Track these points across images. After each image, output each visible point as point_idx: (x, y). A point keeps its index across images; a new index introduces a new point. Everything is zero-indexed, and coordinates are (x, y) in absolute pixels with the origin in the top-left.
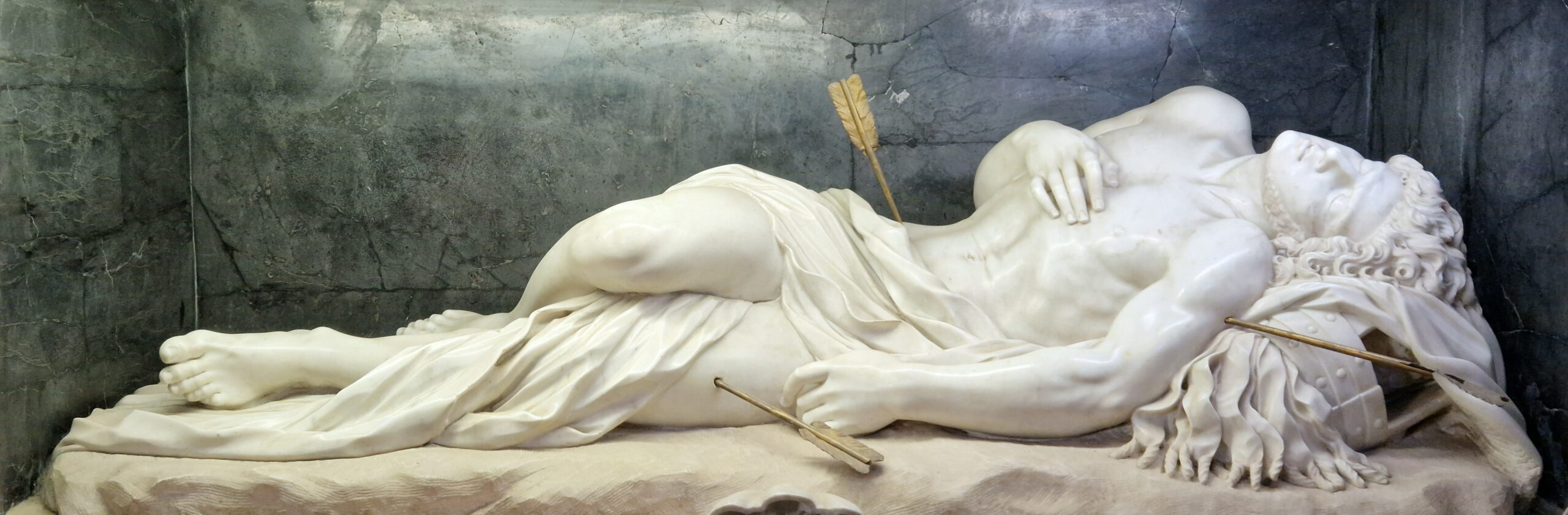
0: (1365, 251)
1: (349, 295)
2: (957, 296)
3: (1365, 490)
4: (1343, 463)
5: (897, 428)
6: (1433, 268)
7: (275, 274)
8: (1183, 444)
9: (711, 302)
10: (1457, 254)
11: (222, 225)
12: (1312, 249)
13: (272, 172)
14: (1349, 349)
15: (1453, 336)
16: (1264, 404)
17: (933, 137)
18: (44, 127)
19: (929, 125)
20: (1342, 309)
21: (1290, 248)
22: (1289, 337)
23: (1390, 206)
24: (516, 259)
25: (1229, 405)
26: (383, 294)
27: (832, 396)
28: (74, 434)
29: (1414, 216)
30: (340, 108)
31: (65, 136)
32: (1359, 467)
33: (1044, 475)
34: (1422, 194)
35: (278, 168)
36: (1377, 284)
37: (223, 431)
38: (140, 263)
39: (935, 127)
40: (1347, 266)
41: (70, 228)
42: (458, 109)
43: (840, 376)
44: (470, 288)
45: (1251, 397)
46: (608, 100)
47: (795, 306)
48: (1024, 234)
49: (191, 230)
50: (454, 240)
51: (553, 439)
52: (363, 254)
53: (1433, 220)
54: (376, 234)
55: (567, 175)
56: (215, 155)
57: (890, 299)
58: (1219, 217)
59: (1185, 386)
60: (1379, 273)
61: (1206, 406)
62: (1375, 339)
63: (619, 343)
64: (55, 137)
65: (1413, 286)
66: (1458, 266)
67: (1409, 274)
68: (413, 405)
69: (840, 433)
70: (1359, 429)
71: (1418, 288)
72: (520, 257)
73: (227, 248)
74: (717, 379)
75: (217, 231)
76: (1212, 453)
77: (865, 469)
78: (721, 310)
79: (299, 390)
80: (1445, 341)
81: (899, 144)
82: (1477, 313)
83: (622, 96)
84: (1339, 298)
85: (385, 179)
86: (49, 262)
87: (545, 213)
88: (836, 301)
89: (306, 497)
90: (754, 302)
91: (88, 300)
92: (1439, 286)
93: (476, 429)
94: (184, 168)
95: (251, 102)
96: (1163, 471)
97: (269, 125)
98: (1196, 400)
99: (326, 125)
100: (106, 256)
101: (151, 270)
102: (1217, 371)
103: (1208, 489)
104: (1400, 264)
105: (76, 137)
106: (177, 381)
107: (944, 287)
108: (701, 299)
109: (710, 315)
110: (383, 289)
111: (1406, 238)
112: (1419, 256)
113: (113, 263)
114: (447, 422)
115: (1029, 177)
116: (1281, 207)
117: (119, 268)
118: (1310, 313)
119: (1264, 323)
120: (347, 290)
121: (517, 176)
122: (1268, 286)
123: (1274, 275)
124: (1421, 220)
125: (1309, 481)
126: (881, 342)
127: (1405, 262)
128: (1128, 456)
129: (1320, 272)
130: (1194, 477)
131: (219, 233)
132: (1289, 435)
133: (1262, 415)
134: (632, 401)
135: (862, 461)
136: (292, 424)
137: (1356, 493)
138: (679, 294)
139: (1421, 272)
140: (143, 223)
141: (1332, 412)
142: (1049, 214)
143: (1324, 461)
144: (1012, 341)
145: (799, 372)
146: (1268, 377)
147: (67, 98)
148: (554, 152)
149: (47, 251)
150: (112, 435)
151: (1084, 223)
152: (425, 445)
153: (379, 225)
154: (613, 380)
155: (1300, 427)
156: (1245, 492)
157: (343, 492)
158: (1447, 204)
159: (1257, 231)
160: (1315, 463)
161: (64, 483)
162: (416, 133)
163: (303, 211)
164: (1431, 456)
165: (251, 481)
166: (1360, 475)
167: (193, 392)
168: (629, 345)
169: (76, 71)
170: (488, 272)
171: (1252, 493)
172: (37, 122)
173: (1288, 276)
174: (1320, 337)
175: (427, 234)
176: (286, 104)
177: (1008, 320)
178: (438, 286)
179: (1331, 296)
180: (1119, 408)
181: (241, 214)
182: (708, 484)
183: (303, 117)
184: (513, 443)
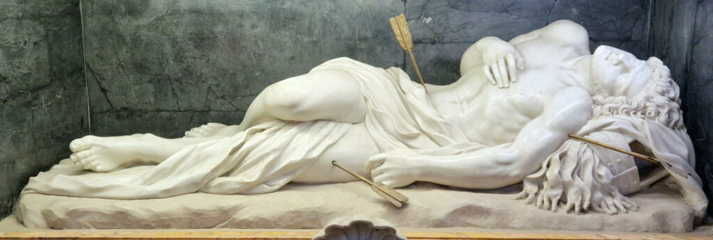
0: (633, 103)
1: (163, 113)
2: (448, 122)
3: (626, 215)
4: (617, 202)
5: (417, 184)
6: (664, 111)
7: (127, 103)
8: (546, 192)
9: (331, 125)
10: (676, 105)
11: (100, 79)
12: (610, 102)
13: (124, 54)
14: (622, 150)
15: (671, 143)
16: (583, 175)
17: (443, 40)
18: (9, 39)
19: (441, 34)
20: (621, 131)
21: (600, 101)
22: (596, 144)
23: (646, 82)
24: (244, 96)
25: (567, 175)
26: (179, 113)
27: (387, 170)
28: (29, 185)
29: (656, 87)
30: (157, 23)
31: (20, 42)
32: (625, 203)
33: (481, 207)
34: (661, 77)
35: (127, 52)
36: (637, 119)
37: (100, 185)
38: (60, 100)
39: (444, 35)
40: (625, 110)
41: (24, 86)
42: (214, 24)
43: (391, 160)
44: (221, 111)
45: (578, 171)
46: (286, 20)
47: (372, 126)
48: (479, 92)
49: (85, 82)
50: (213, 87)
51: (256, 190)
52: (170, 94)
53: (665, 89)
54: (176, 85)
55: (267, 56)
56: (96, 45)
57: (417, 122)
58: (569, 85)
59: (548, 166)
60: (639, 114)
61: (557, 176)
62: (636, 145)
63: (287, 145)
64: (15, 43)
65: (654, 120)
66: (676, 110)
67: (653, 114)
68: (191, 173)
69: (390, 187)
70: (626, 186)
71: (656, 121)
72: (245, 96)
73: (103, 90)
74: (333, 161)
75: (98, 81)
76: (559, 197)
77: (399, 205)
78: (337, 127)
79: (138, 163)
80: (667, 146)
81: (427, 43)
82: (684, 132)
83: (293, 18)
84: (620, 126)
85: (179, 58)
86: (15, 104)
87: (257, 75)
88: (391, 125)
89: (140, 217)
90: (353, 124)
91: (35, 120)
92: (666, 120)
93: (219, 185)
94: (81, 51)
95: (113, 20)
96: (536, 205)
97: (122, 31)
98: (552, 173)
99: (150, 31)
100: (43, 98)
101: (66, 102)
102: (563, 159)
103: (555, 214)
104: (649, 110)
105: (25, 43)
106: (79, 160)
107: (442, 117)
108: (326, 124)
109: (330, 132)
110: (180, 111)
111: (652, 98)
112: (658, 106)
113: (47, 101)
114: (206, 181)
115: (483, 64)
116: (597, 81)
117: (50, 103)
118: (607, 132)
119: (586, 137)
120: (162, 111)
121: (243, 57)
122: (589, 119)
123: (592, 114)
124: (659, 89)
125: (601, 210)
126: (412, 143)
127: (651, 109)
128: (521, 198)
129: (612, 114)
130: (549, 209)
131: (99, 83)
132: (594, 189)
133: (582, 180)
134: (293, 172)
135: (398, 200)
136: (133, 182)
137: (622, 216)
138: (316, 121)
139: (658, 114)
140: (61, 81)
141: (614, 178)
142: (492, 83)
143: (609, 201)
144: (472, 143)
145: (372, 158)
146: (586, 162)
147: (21, 24)
148: (261, 45)
149: (14, 99)
150: (48, 186)
151: (507, 88)
152: (196, 192)
153: (177, 80)
154: (284, 163)
155: (599, 185)
156: (572, 215)
157: (157, 215)
158: (673, 81)
159: (586, 93)
160: (605, 202)
161: (26, 209)
162: (193, 35)
163: (140, 73)
164: (659, 198)
165: (114, 210)
166: (625, 207)
167: (86, 165)
168: (292, 146)
169: (25, 10)
170: (231, 103)
171: (576, 216)
172: (6, 38)
173: (598, 114)
174: (610, 144)
175: (200, 83)
176: (129, 20)
177: (471, 133)
178: (206, 109)
179: (616, 125)
180: (517, 176)
181: (110, 73)
182: (327, 211)
183: (138, 27)
184: (237, 192)
